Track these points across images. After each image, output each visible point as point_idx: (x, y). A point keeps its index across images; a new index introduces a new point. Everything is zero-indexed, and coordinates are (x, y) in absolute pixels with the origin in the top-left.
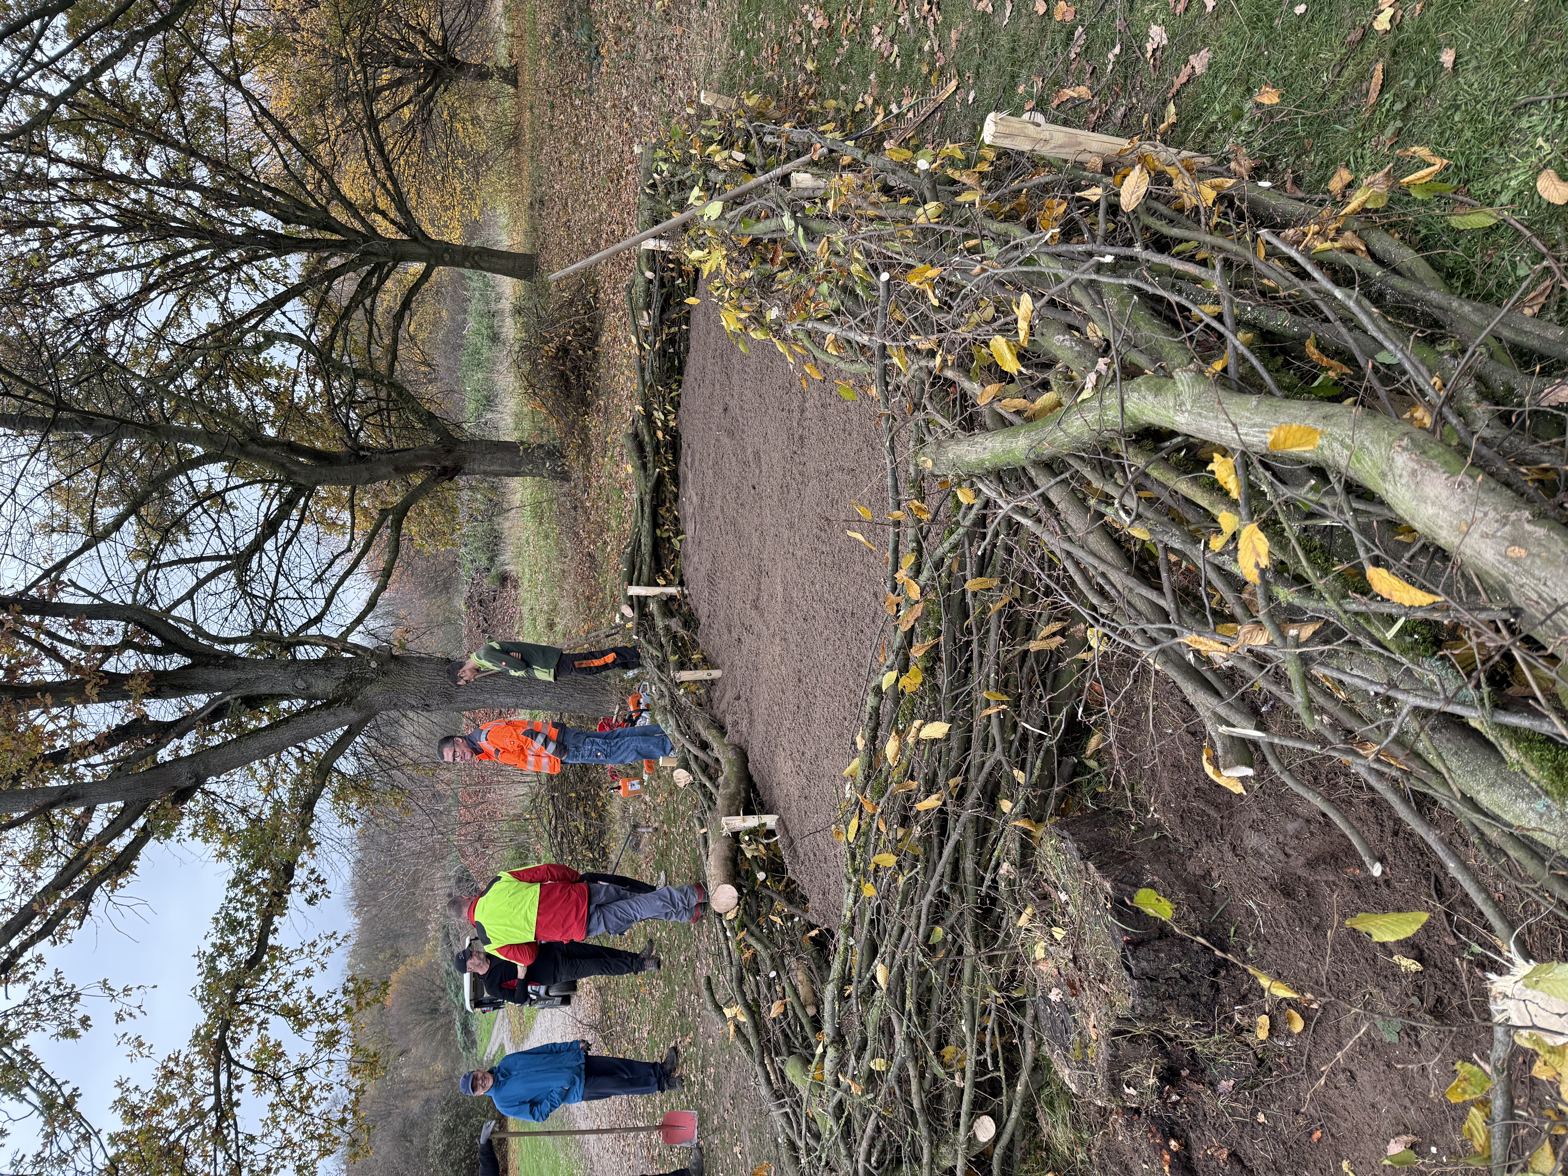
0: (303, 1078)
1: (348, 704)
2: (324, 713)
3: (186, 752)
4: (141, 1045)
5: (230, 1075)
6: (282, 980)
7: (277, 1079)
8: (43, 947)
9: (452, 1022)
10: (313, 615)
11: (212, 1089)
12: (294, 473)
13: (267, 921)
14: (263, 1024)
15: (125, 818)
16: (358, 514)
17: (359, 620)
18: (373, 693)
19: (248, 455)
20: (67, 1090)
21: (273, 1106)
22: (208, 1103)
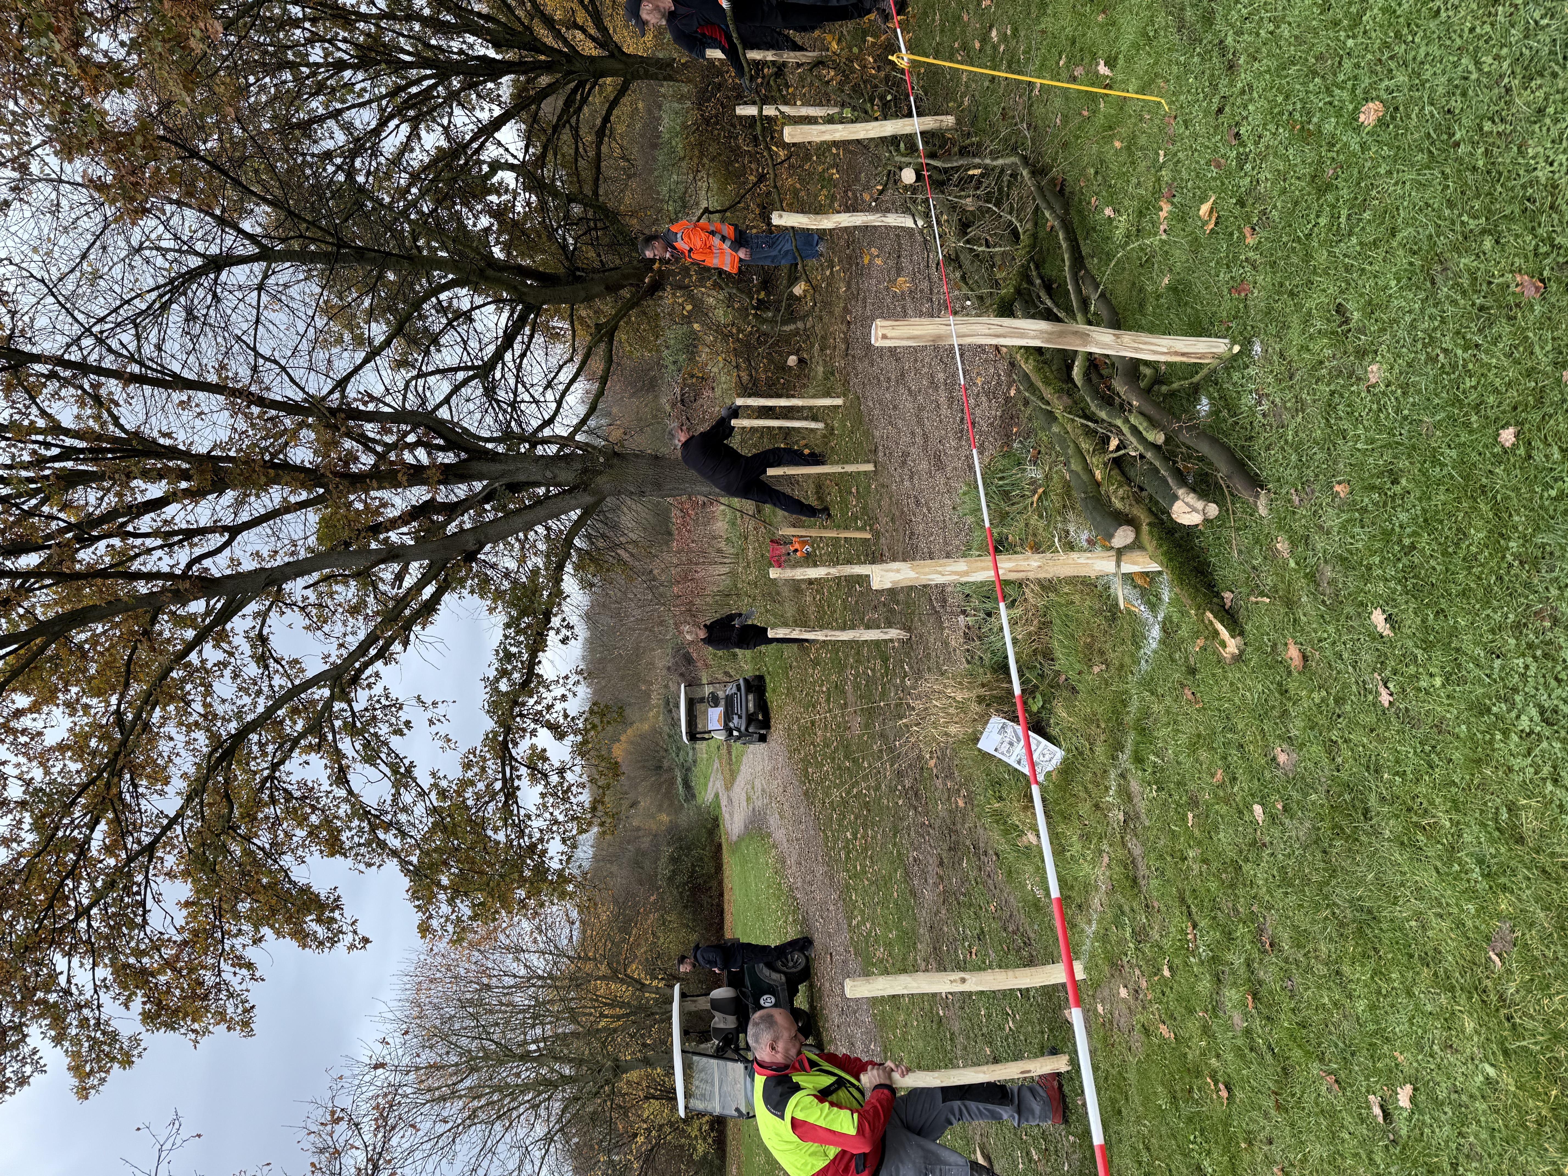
0: (563, 778)
1: (585, 490)
2: (567, 497)
3: (467, 526)
4: (449, 740)
5: (512, 768)
6: (545, 703)
7: (545, 776)
8: (379, 665)
9: (674, 778)
10: (547, 417)
11: (500, 776)
12: (524, 294)
13: (533, 654)
14: (533, 733)
15: (433, 572)
16: (577, 326)
17: (583, 422)
18: (602, 482)
19: (487, 279)
20: (407, 762)
21: (543, 795)
22: (498, 785)
